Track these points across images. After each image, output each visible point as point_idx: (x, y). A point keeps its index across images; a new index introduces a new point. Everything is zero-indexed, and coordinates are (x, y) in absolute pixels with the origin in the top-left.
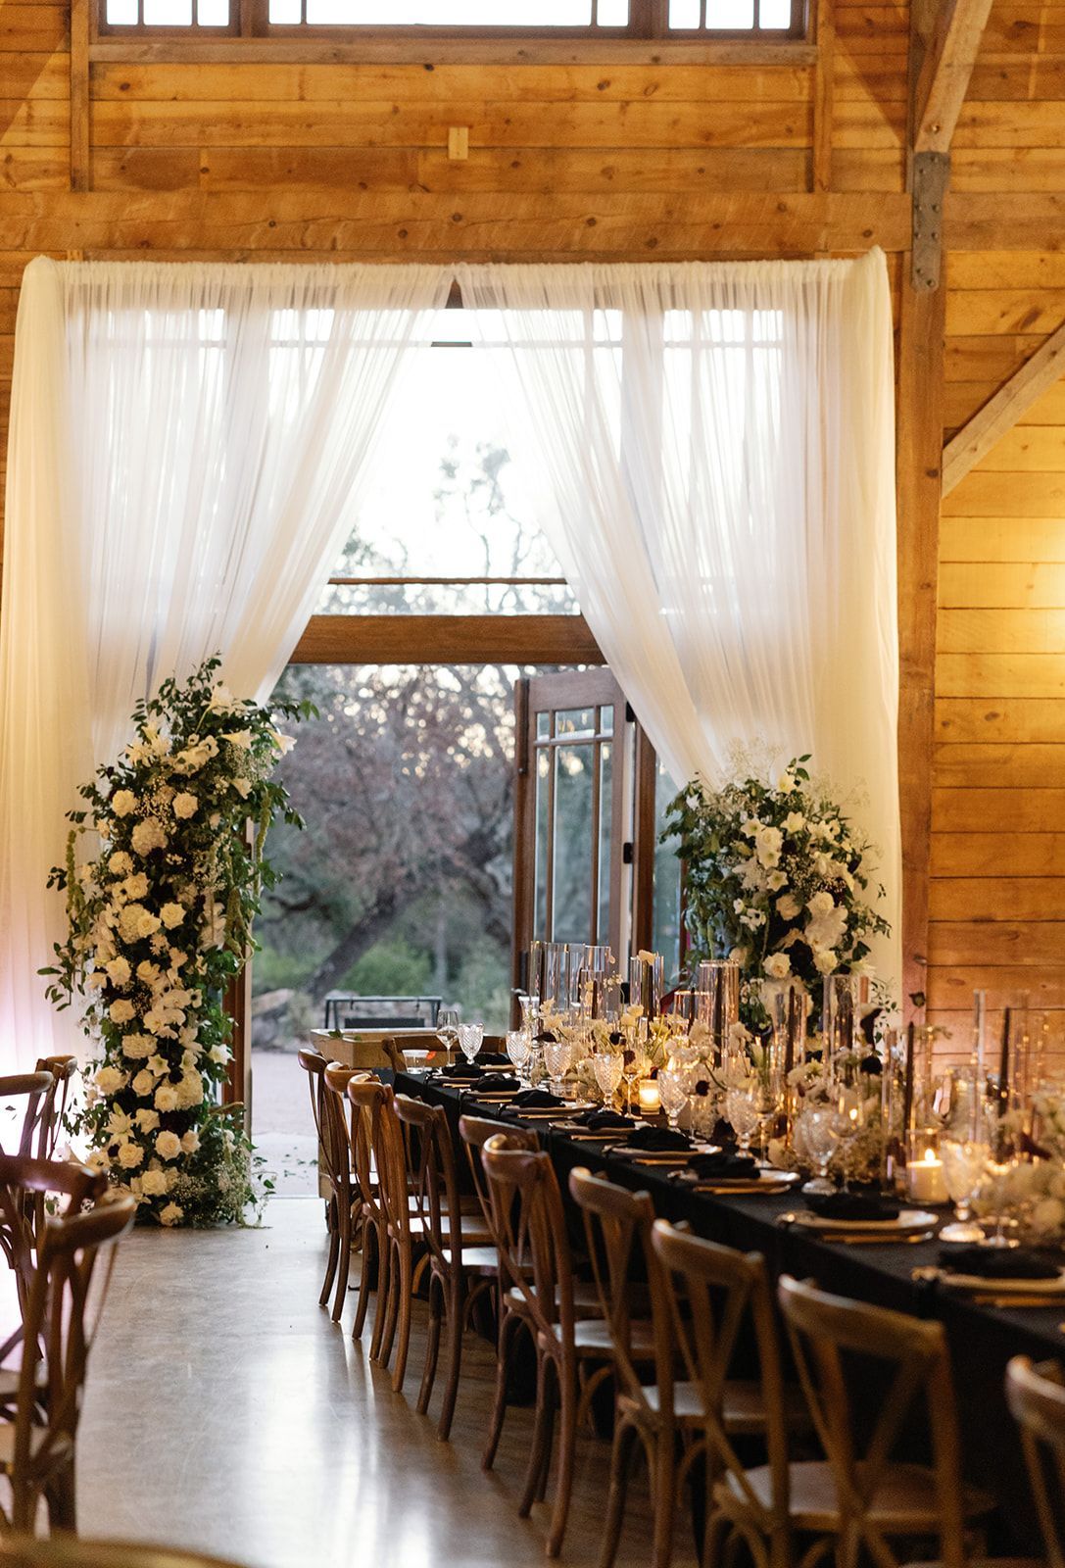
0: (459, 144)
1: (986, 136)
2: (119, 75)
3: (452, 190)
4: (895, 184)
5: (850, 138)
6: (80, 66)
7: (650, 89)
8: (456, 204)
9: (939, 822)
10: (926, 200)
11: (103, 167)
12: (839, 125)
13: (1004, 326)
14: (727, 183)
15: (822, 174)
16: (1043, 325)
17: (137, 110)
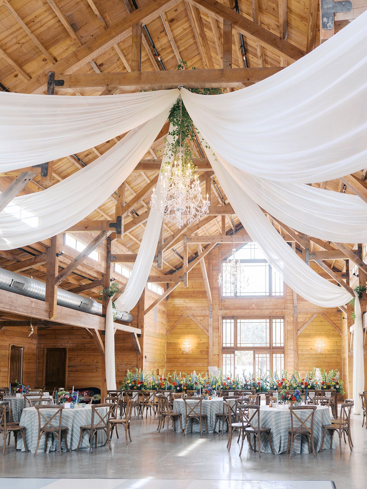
0: (254, 306)
1: (300, 304)
2: (224, 300)
3: (253, 309)
4: (292, 308)
5: (288, 305)
6: (220, 300)
7: (270, 301)
8: (253, 311)
9: (299, 365)
10: (295, 310)
11: (223, 308)
12: (287, 304)
13: (303, 321)
14: (277, 309)
15: (286, 308)
16: (306, 321)
17: (225, 303)
